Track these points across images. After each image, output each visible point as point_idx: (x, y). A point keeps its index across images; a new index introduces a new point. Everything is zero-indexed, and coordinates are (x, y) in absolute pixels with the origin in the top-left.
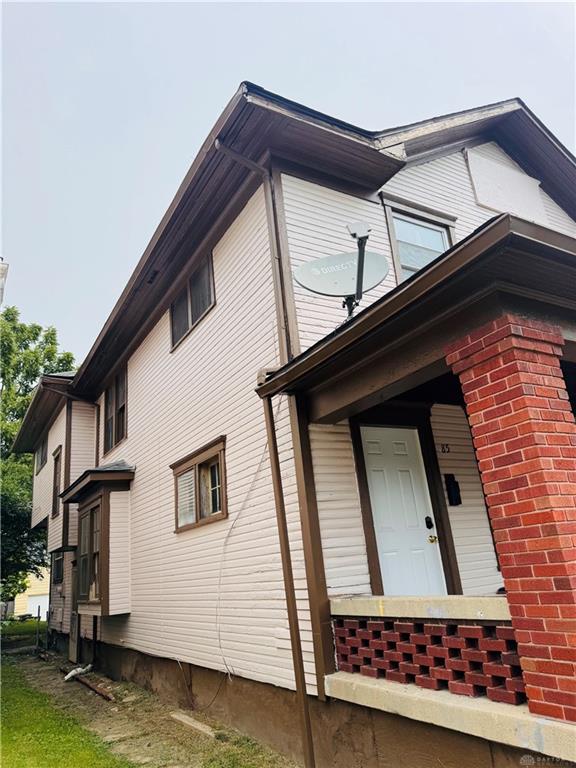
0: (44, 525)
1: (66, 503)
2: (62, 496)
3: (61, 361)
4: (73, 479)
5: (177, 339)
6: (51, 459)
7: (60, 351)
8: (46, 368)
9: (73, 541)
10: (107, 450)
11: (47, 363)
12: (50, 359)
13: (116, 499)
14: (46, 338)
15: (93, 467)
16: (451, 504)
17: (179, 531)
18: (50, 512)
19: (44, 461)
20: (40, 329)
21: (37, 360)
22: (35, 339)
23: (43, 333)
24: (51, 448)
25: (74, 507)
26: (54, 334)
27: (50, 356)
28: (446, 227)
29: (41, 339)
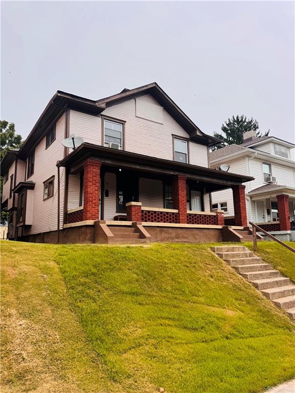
0: (7, 201)
1: (14, 193)
2: (13, 190)
3: (16, 138)
4: (17, 185)
5: (48, 146)
6: (10, 179)
7: (16, 134)
8: (9, 141)
9: (16, 206)
10: (28, 177)
11: (10, 139)
12: (11, 137)
13: (29, 192)
14: (10, 127)
15: (23, 181)
16: (106, 196)
17: (44, 200)
18: (9, 197)
19: (7, 179)
20: (7, 123)
21: (5, 138)
22: (5, 127)
23: (8, 125)
24: (10, 175)
25: (16, 194)
26: (14, 126)
27: (11, 135)
28: (123, 124)
29: (8, 128)
